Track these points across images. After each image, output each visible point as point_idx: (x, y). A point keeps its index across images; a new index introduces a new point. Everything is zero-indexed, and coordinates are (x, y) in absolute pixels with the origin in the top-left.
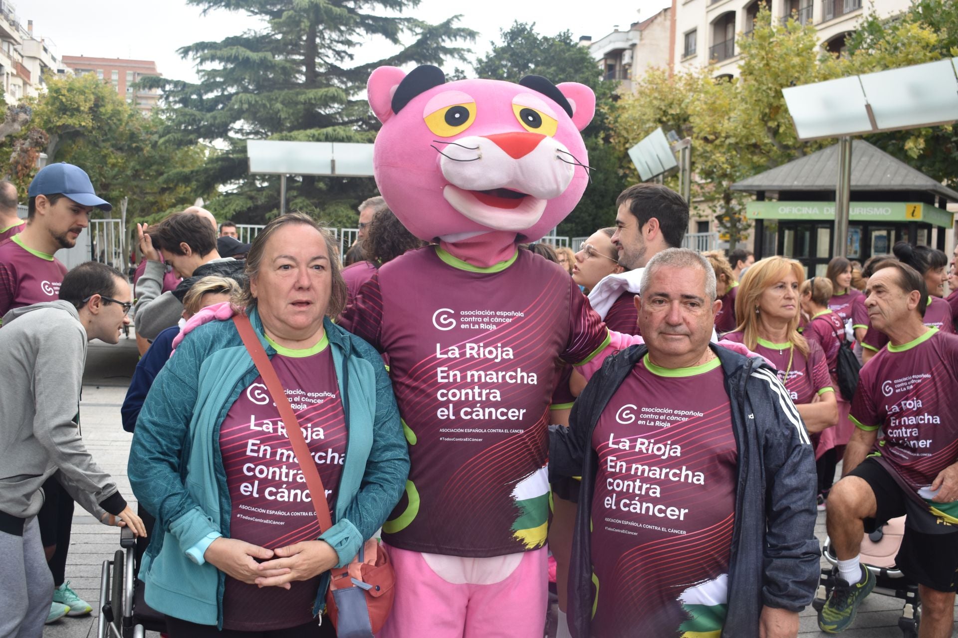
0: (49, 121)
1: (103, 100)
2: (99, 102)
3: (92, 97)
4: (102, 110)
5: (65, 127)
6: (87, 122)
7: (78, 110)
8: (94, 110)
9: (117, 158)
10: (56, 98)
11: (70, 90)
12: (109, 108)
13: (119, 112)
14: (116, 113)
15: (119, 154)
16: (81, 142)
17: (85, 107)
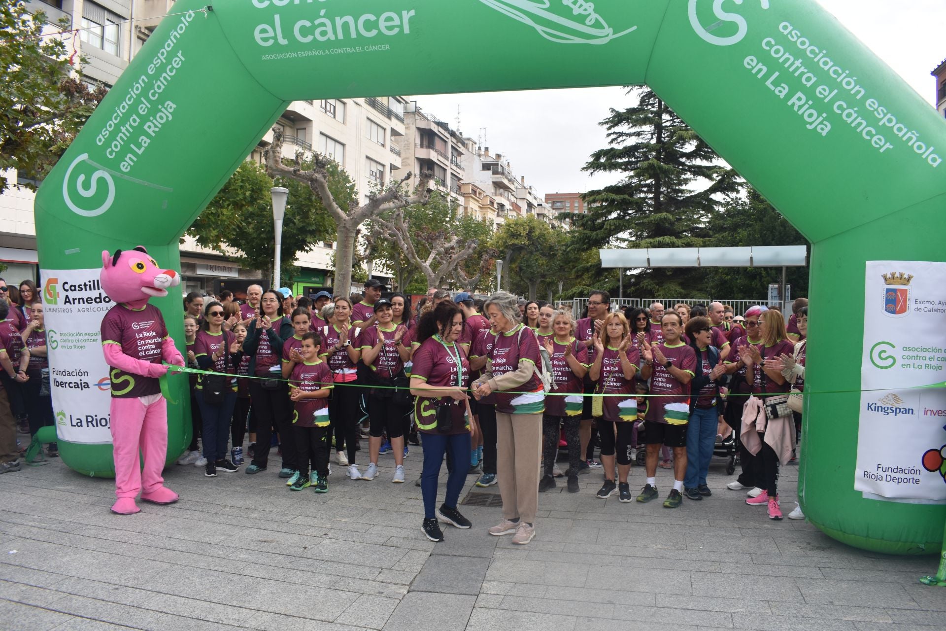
0: (505, 242)
1: (534, 229)
2: (531, 230)
3: (527, 228)
4: (533, 234)
5: (514, 245)
6: (525, 241)
7: (520, 235)
8: (529, 235)
9: (543, 261)
10: (509, 230)
11: (516, 224)
12: (537, 233)
13: (544, 235)
14: (542, 235)
15: (544, 258)
16: (523, 253)
17: (524, 233)
